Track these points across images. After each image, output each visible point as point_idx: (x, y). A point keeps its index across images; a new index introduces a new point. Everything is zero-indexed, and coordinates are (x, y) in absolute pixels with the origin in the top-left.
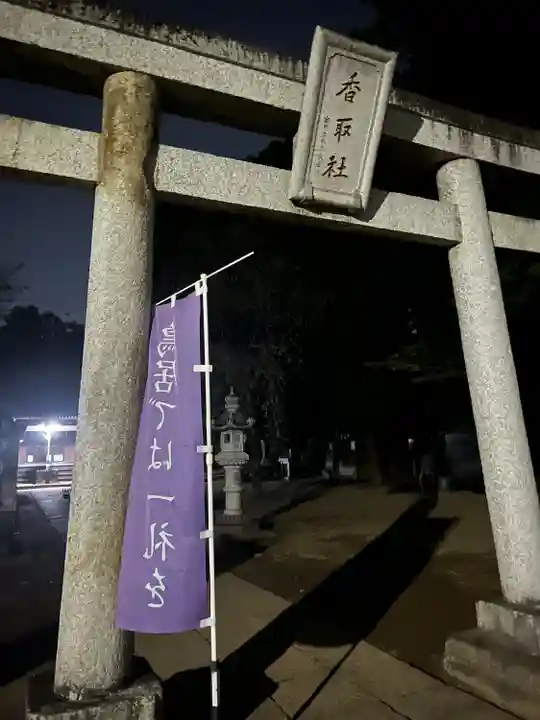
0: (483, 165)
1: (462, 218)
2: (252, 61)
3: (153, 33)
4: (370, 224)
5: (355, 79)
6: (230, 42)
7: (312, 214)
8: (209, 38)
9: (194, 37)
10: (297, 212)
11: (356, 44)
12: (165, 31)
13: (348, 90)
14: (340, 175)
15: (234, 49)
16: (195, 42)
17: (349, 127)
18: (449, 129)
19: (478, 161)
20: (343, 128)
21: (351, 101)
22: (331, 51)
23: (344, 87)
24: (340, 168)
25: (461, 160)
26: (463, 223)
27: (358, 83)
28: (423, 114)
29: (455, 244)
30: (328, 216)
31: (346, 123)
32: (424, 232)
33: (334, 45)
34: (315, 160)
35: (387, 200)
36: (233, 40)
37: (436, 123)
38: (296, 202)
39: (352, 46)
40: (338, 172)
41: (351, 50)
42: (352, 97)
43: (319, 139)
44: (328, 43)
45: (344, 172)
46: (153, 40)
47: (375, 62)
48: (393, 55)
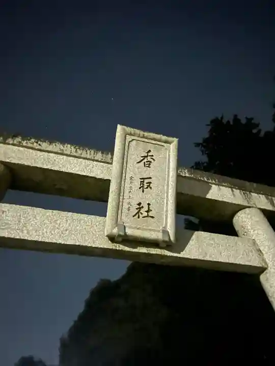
0: (265, 212)
1: (261, 249)
2: (81, 154)
3: (10, 141)
4: (182, 255)
5: (149, 154)
6: (66, 145)
7: (127, 249)
8: (50, 143)
9: (39, 142)
10: (114, 248)
11: (146, 134)
12: (19, 139)
13: (146, 160)
14: (148, 216)
15: (68, 148)
16: (40, 145)
17: (150, 183)
18: (232, 191)
19: (260, 209)
20: (145, 184)
21: (149, 167)
22: (129, 138)
23: (142, 158)
24: (147, 212)
25: (247, 209)
26: (264, 252)
27: (152, 156)
28: (210, 181)
29: (263, 270)
30: (143, 250)
31: (146, 181)
32: (232, 261)
33: (130, 134)
34: (126, 206)
35: (194, 237)
36: (68, 144)
37: (221, 187)
38: (112, 239)
39: (144, 135)
40: (146, 214)
41: (143, 137)
42: (150, 164)
43: (127, 191)
44: (126, 134)
45: (150, 214)
46: (9, 144)
47: (163, 144)
48: (175, 140)
